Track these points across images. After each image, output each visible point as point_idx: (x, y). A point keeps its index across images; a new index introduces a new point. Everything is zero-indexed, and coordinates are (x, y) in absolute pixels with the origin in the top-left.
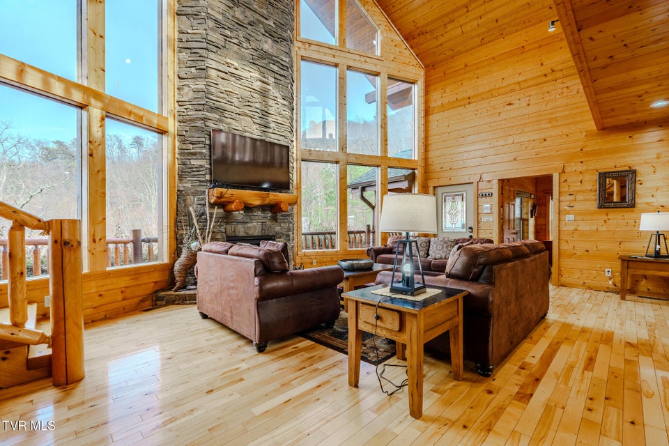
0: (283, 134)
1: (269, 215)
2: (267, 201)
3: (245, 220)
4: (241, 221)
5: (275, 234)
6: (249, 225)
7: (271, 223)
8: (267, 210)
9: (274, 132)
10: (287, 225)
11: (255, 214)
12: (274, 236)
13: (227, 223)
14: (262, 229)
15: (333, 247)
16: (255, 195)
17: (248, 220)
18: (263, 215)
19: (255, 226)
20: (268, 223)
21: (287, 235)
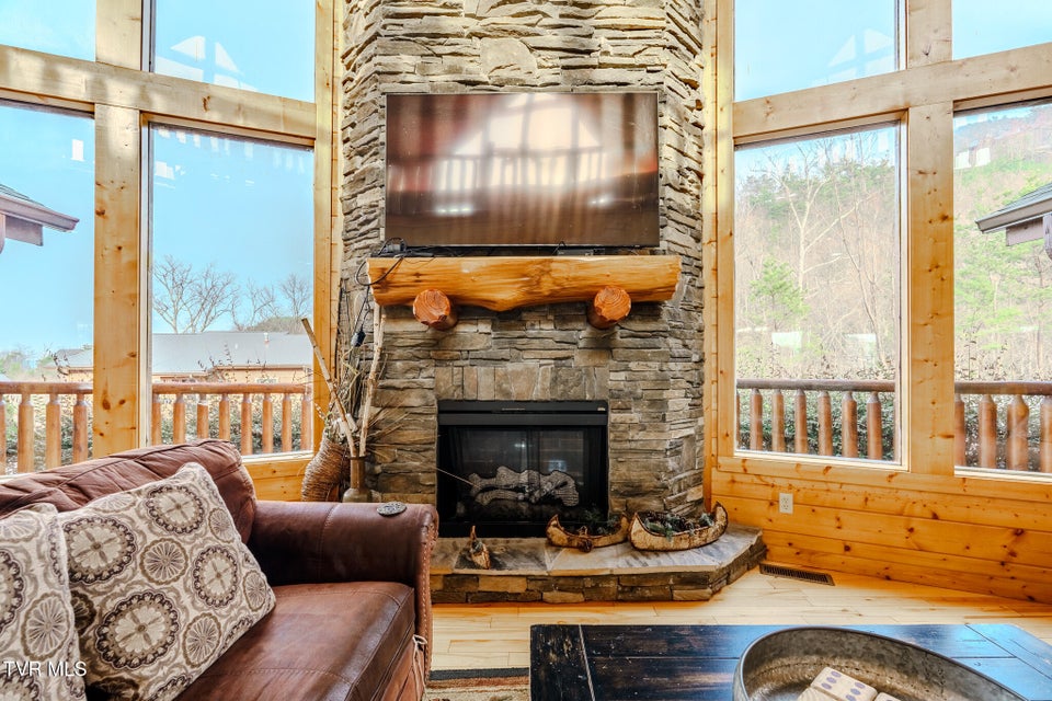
0: (639, 60)
1: (583, 334)
2: (547, 287)
3: (495, 352)
4: (483, 354)
5: (605, 396)
6: (510, 367)
7: (590, 362)
8: (576, 319)
9: (605, 59)
10: (655, 365)
11: (532, 332)
12: (604, 403)
13: (440, 362)
14: (554, 380)
15: (887, 451)
16: (499, 270)
17: (505, 353)
18: (559, 335)
19: (531, 372)
20: (579, 359)
21: (653, 402)
